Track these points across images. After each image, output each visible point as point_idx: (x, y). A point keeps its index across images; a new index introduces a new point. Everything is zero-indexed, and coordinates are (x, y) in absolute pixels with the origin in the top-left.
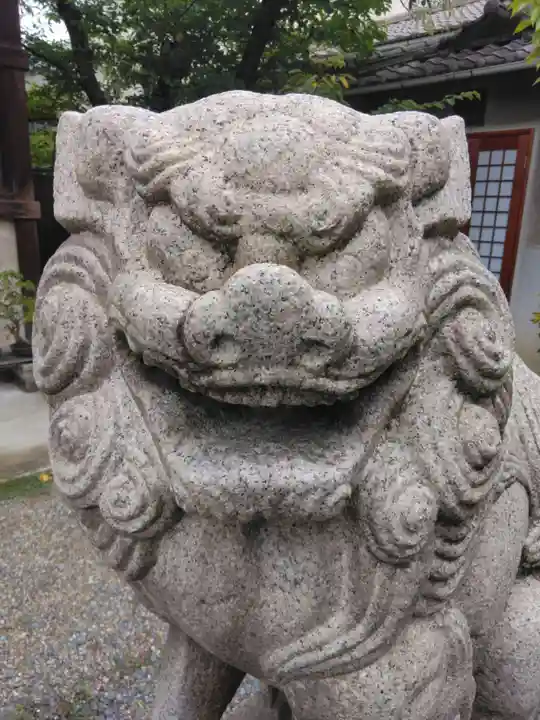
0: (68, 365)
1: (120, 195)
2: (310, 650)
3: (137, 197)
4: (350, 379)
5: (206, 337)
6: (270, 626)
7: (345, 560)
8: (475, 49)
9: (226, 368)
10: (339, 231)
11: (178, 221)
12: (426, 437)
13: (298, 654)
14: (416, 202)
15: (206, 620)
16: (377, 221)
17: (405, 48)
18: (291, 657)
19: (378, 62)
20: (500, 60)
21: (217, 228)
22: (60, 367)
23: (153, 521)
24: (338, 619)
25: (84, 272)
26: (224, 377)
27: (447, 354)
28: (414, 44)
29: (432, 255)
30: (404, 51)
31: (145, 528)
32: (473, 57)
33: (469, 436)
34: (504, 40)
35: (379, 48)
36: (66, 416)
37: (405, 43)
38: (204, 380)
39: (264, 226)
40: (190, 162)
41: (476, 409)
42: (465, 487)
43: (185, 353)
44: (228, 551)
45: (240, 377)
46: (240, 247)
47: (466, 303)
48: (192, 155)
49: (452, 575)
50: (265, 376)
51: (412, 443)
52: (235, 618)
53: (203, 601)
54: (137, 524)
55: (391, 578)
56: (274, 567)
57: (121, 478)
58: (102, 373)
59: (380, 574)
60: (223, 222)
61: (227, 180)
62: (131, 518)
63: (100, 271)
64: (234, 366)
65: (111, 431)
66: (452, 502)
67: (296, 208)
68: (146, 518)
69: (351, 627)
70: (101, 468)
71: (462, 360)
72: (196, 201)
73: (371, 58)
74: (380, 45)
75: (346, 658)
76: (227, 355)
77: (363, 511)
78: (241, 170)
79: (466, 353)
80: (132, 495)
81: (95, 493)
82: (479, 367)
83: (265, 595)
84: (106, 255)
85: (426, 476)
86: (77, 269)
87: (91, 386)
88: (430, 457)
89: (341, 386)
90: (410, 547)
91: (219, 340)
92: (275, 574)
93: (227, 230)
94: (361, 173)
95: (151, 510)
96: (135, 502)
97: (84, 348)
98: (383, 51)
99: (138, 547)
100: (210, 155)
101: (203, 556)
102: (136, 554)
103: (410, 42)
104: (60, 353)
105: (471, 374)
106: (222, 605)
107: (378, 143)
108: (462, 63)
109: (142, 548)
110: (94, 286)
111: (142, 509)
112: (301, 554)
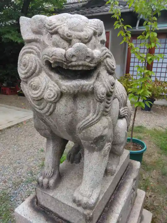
0: (33, 70)
1: (44, 33)
2: (86, 121)
3: (49, 33)
4: (93, 64)
5: (71, 55)
6: (79, 117)
7: (92, 103)
8: (92, 8)
9: (74, 61)
10: (89, 38)
11: (60, 37)
12: (103, 80)
13: (84, 122)
14: (99, 36)
15: (66, 119)
16: (94, 38)
17: (72, 6)
18: (83, 123)
19: (65, 10)
20: (99, 11)
21: (68, 38)
22: (31, 71)
23: (56, 98)
24: (91, 114)
25: (34, 51)
26: (73, 63)
27: (105, 66)
28: (75, 5)
29: (101, 47)
30: (72, 7)
31: (55, 100)
32: (92, 10)
33: (110, 80)
34: (100, 5)
35: (65, 6)
36: (33, 81)
37: (72, 5)
38: (70, 64)
39: (76, 37)
40: (62, 26)
41: (110, 76)
42: (110, 88)
43: (66, 59)
44: (70, 104)
45: (76, 63)
46: (72, 42)
47: (107, 57)
48: (61, 24)
49: (109, 107)
50: (80, 63)
51: (101, 81)
52: (72, 117)
53: (66, 115)
54: (53, 99)
55: (100, 104)
56: (79, 105)
57: (49, 91)
58: (40, 72)
59: (98, 104)
60: (69, 36)
61: (69, 29)
62: (52, 98)
63: (38, 50)
64: (75, 61)
65: (45, 83)
66: (109, 91)
67: (82, 34)
68: (55, 97)
69: (93, 115)
70: (44, 89)
71: (108, 67)
72: (64, 33)
73: (62, 9)
74: (65, 5)
75: (93, 121)
76: (74, 59)
77: (95, 91)
78: (71, 27)
79: (108, 65)
80: (52, 93)
81: (43, 95)
82: (111, 67)
83: (78, 111)
84: (39, 46)
85: (104, 86)
86: (32, 50)
87: (38, 75)
88: (104, 83)
89: (92, 65)
90: (103, 97)
91: (73, 56)
92: (80, 106)
93: (70, 38)
94: (91, 29)
95: (56, 96)
96: (53, 95)
97: (36, 66)
98: (66, 7)
99: (52, 105)
100: (65, 24)
101: (66, 105)
102: (52, 107)
103: (73, 4)
104: (31, 68)
105: (109, 69)
106: (70, 115)
107: (93, 24)
108: (89, 12)
109: (54, 105)
110: (36, 54)
111: (54, 96)
112: (84, 102)
